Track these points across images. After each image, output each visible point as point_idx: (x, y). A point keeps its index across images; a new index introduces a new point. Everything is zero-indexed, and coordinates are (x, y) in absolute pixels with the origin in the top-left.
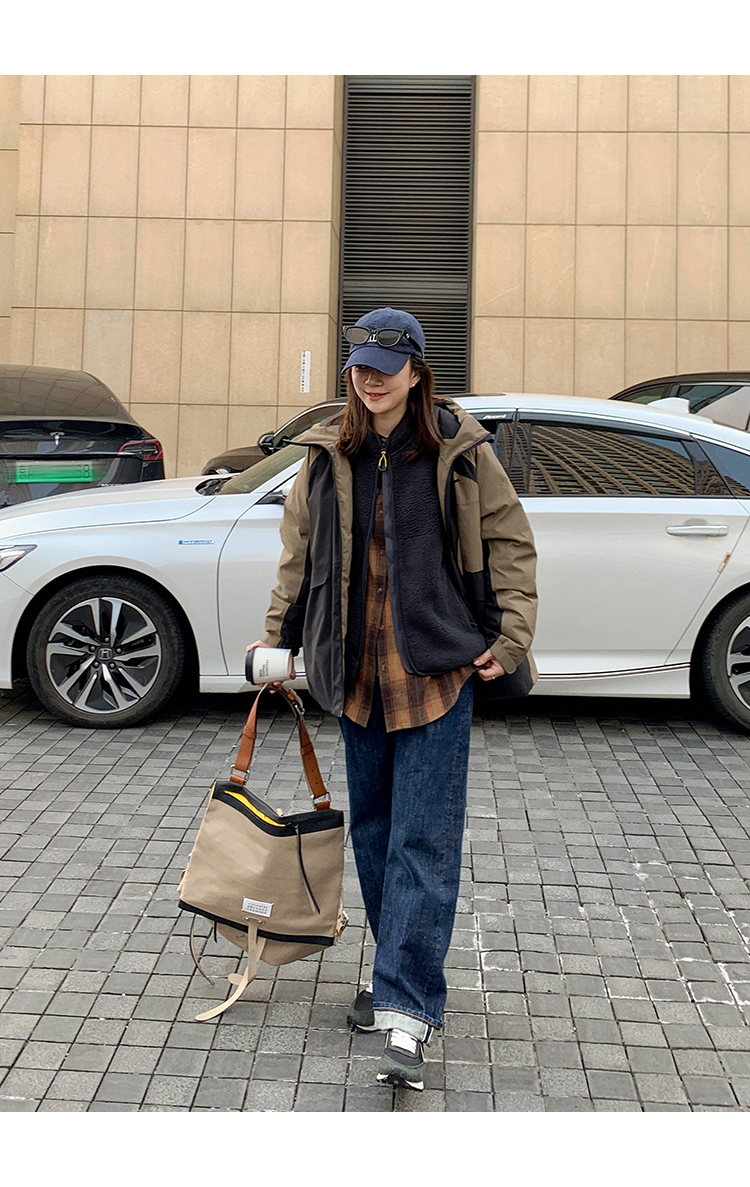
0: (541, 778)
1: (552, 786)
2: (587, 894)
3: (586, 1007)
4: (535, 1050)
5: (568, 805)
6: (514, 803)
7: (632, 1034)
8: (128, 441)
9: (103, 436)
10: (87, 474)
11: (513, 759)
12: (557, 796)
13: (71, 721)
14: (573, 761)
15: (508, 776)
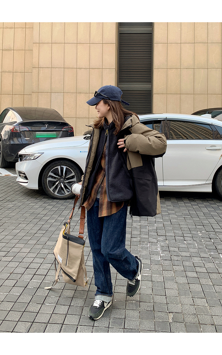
0: (174, 212)
1: (177, 214)
2: (186, 238)
3: (187, 264)
4: (174, 273)
5: (180, 218)
6: (167, 218)
7: (198, 269)
8: (64, 127)
9: (58, 125)
10: (54, 135)
11: (166, 207)
12: (178, 216)
13: (54, 198)
14: (182, 208)
15: (165, 212)
